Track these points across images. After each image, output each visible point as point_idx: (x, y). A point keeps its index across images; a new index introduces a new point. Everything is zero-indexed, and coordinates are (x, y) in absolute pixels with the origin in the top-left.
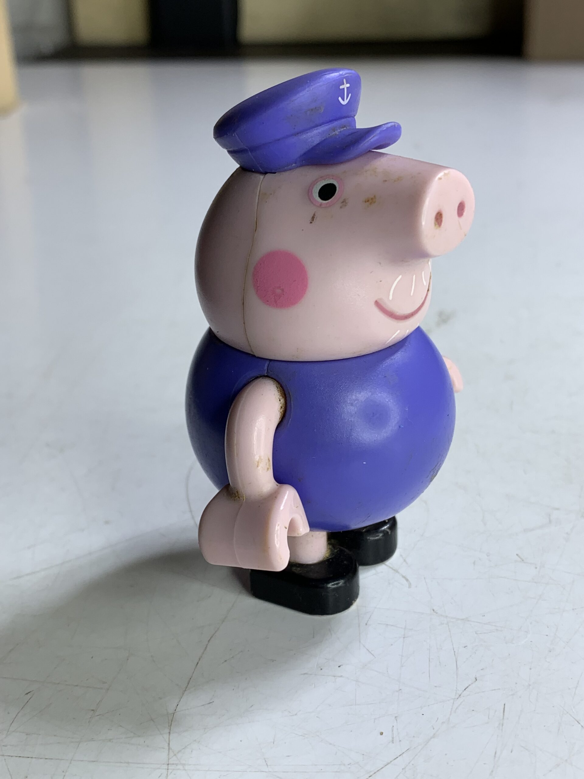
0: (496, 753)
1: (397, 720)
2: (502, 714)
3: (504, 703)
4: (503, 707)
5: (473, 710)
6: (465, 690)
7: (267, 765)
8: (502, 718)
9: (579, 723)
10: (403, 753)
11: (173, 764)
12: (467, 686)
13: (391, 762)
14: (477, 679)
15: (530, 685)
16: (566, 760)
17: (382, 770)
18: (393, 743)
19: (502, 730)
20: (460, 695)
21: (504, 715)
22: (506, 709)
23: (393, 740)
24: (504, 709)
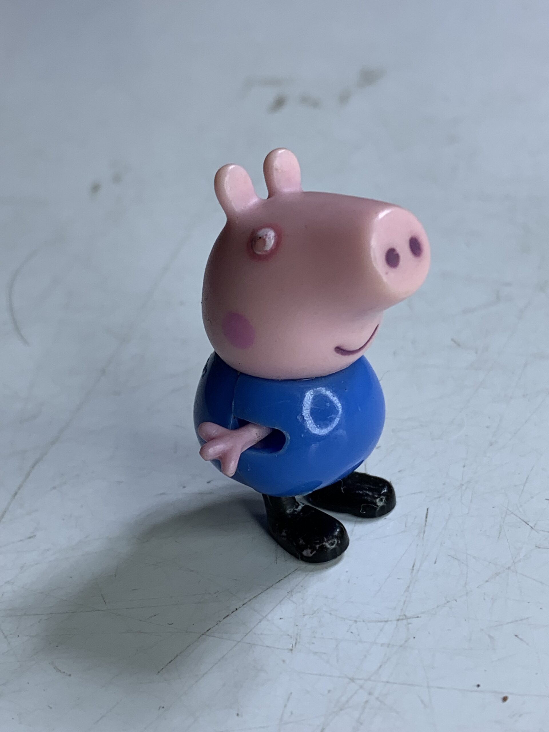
0: (414, 566)
2: (424, 520)
3: (427, 507)
4: (426, 513)
7: (105, 602)
8: (424, 524)
9: (528, 525)
15: (462, 485)
16: (509, 568)
18: (276, 563)
19: (423, 538)
21: (426, 521)
22: (429, 514)
23: (276, 560)
24: (427, 514)
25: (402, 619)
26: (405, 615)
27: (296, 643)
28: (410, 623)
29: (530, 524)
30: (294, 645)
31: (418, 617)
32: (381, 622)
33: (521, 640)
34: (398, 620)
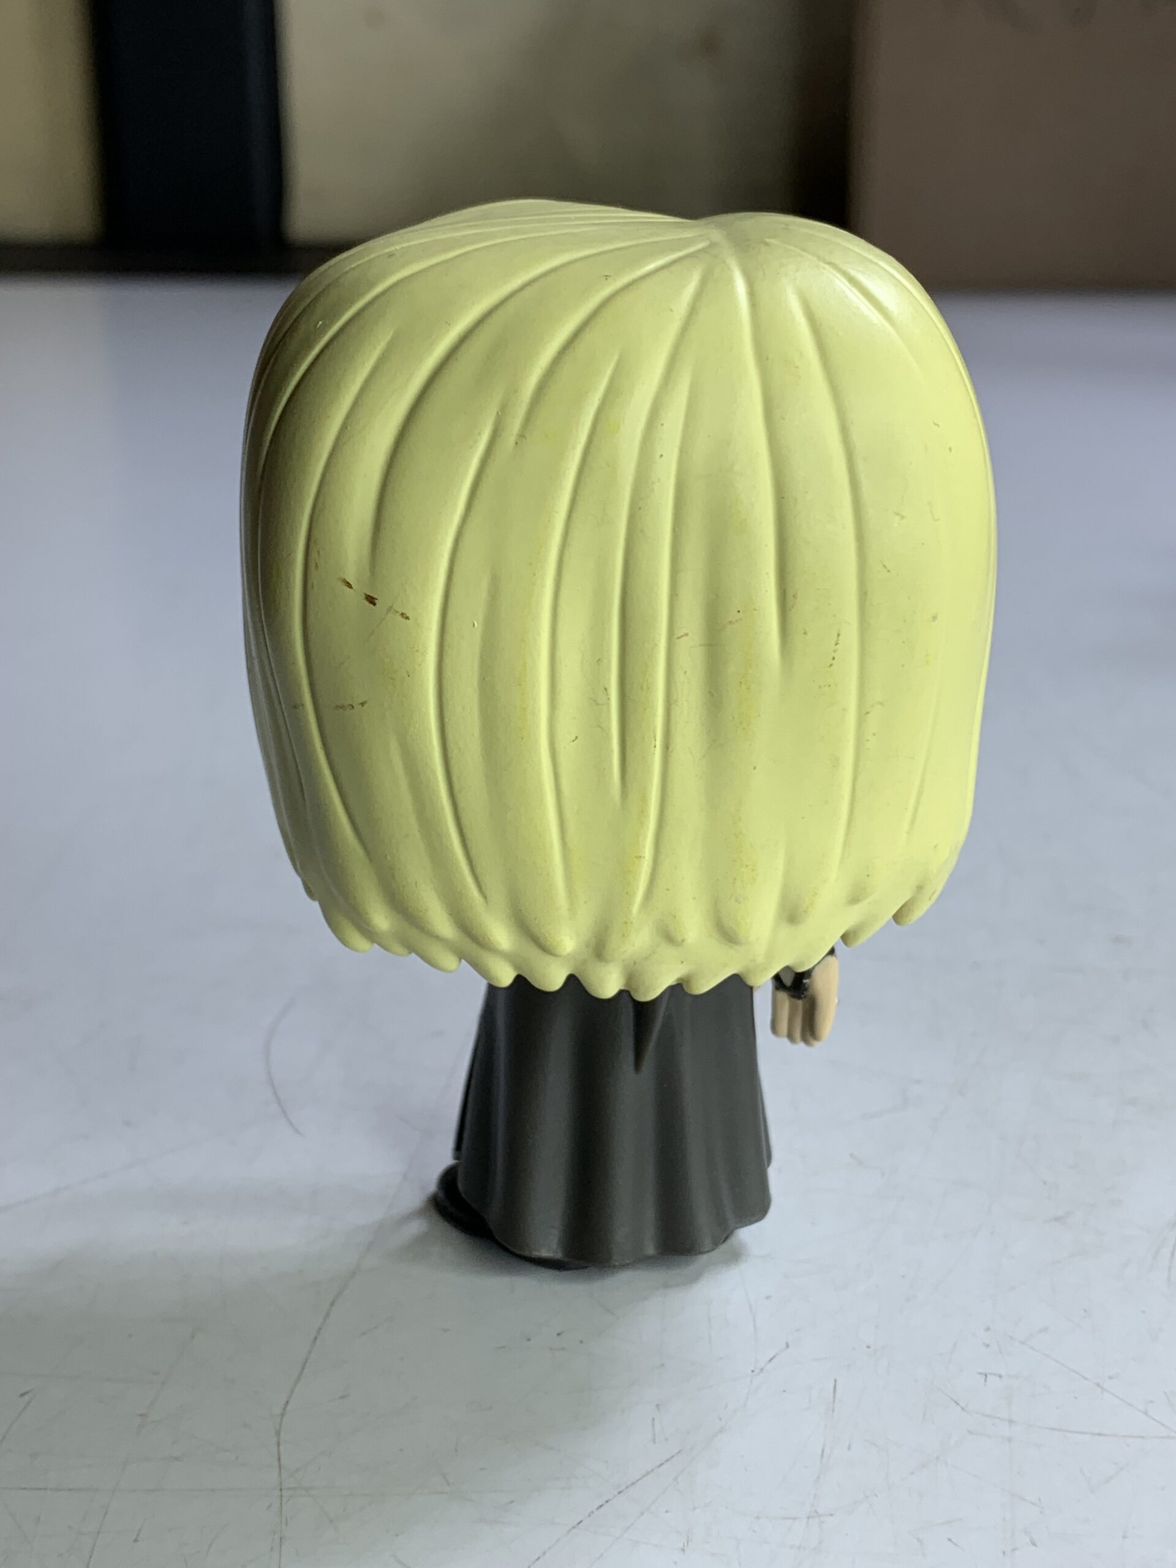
0: (823, 1451)
1: (659, 1409)
2: (831, 1395)
3: (835, 1378)
4: (833, 1385)
5: (784, 1391)
6: (770, 1361)
7: (449, 1484)
8: (832, 1399)
9: (958, 1404)
10: (673, 1457)
11: (289, 1489)
12: (772, 1356)
13: (652, 1470)
14: (790, 1344)
16: (937, 1458)
17: (640, 1482)
18: (655, 1443)
19: (832, 1417)
20: (762, 1370)
21: (834, 1397)
22: (837, 1387)
23: (654, 1439)
24: (835, 1387)
25: (813, 1517)
26: (816, 1512)
27: (688, 1542)
28: (822, 1522)
29: (962, 1404)
30: (686, 1545)
31: (832, 1515)
32: (788, 1518)
33: (956, 1545)
34: (808, 1518)
